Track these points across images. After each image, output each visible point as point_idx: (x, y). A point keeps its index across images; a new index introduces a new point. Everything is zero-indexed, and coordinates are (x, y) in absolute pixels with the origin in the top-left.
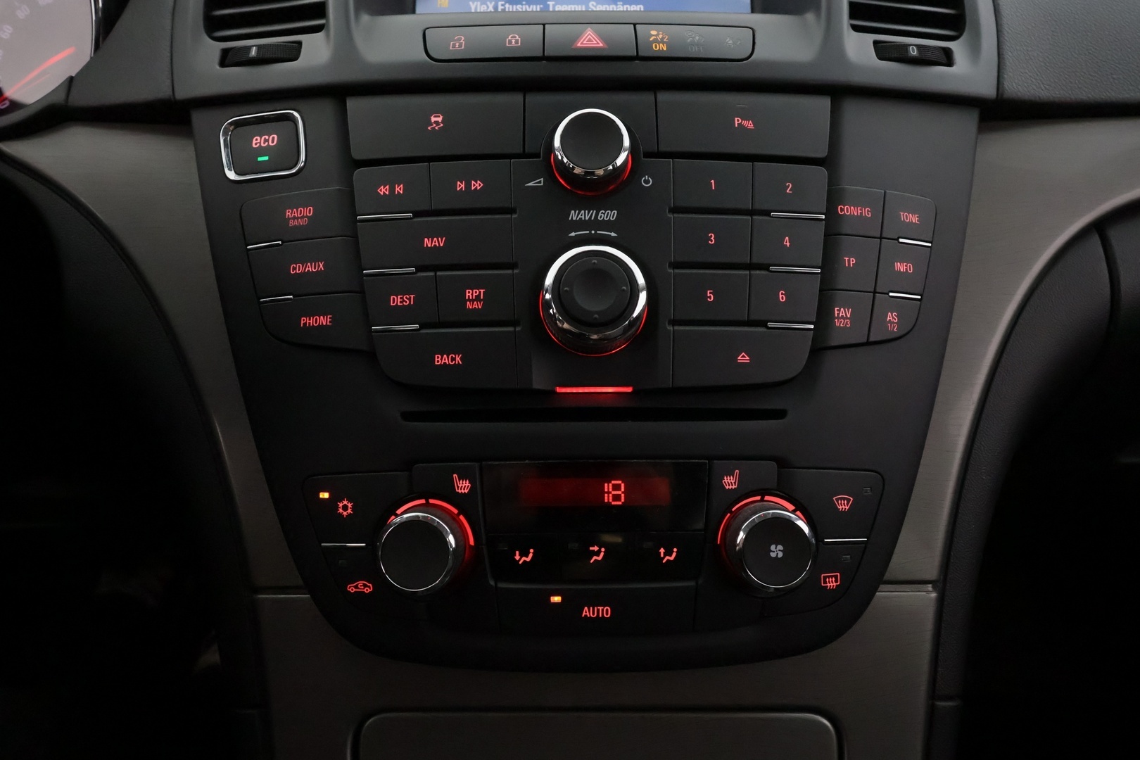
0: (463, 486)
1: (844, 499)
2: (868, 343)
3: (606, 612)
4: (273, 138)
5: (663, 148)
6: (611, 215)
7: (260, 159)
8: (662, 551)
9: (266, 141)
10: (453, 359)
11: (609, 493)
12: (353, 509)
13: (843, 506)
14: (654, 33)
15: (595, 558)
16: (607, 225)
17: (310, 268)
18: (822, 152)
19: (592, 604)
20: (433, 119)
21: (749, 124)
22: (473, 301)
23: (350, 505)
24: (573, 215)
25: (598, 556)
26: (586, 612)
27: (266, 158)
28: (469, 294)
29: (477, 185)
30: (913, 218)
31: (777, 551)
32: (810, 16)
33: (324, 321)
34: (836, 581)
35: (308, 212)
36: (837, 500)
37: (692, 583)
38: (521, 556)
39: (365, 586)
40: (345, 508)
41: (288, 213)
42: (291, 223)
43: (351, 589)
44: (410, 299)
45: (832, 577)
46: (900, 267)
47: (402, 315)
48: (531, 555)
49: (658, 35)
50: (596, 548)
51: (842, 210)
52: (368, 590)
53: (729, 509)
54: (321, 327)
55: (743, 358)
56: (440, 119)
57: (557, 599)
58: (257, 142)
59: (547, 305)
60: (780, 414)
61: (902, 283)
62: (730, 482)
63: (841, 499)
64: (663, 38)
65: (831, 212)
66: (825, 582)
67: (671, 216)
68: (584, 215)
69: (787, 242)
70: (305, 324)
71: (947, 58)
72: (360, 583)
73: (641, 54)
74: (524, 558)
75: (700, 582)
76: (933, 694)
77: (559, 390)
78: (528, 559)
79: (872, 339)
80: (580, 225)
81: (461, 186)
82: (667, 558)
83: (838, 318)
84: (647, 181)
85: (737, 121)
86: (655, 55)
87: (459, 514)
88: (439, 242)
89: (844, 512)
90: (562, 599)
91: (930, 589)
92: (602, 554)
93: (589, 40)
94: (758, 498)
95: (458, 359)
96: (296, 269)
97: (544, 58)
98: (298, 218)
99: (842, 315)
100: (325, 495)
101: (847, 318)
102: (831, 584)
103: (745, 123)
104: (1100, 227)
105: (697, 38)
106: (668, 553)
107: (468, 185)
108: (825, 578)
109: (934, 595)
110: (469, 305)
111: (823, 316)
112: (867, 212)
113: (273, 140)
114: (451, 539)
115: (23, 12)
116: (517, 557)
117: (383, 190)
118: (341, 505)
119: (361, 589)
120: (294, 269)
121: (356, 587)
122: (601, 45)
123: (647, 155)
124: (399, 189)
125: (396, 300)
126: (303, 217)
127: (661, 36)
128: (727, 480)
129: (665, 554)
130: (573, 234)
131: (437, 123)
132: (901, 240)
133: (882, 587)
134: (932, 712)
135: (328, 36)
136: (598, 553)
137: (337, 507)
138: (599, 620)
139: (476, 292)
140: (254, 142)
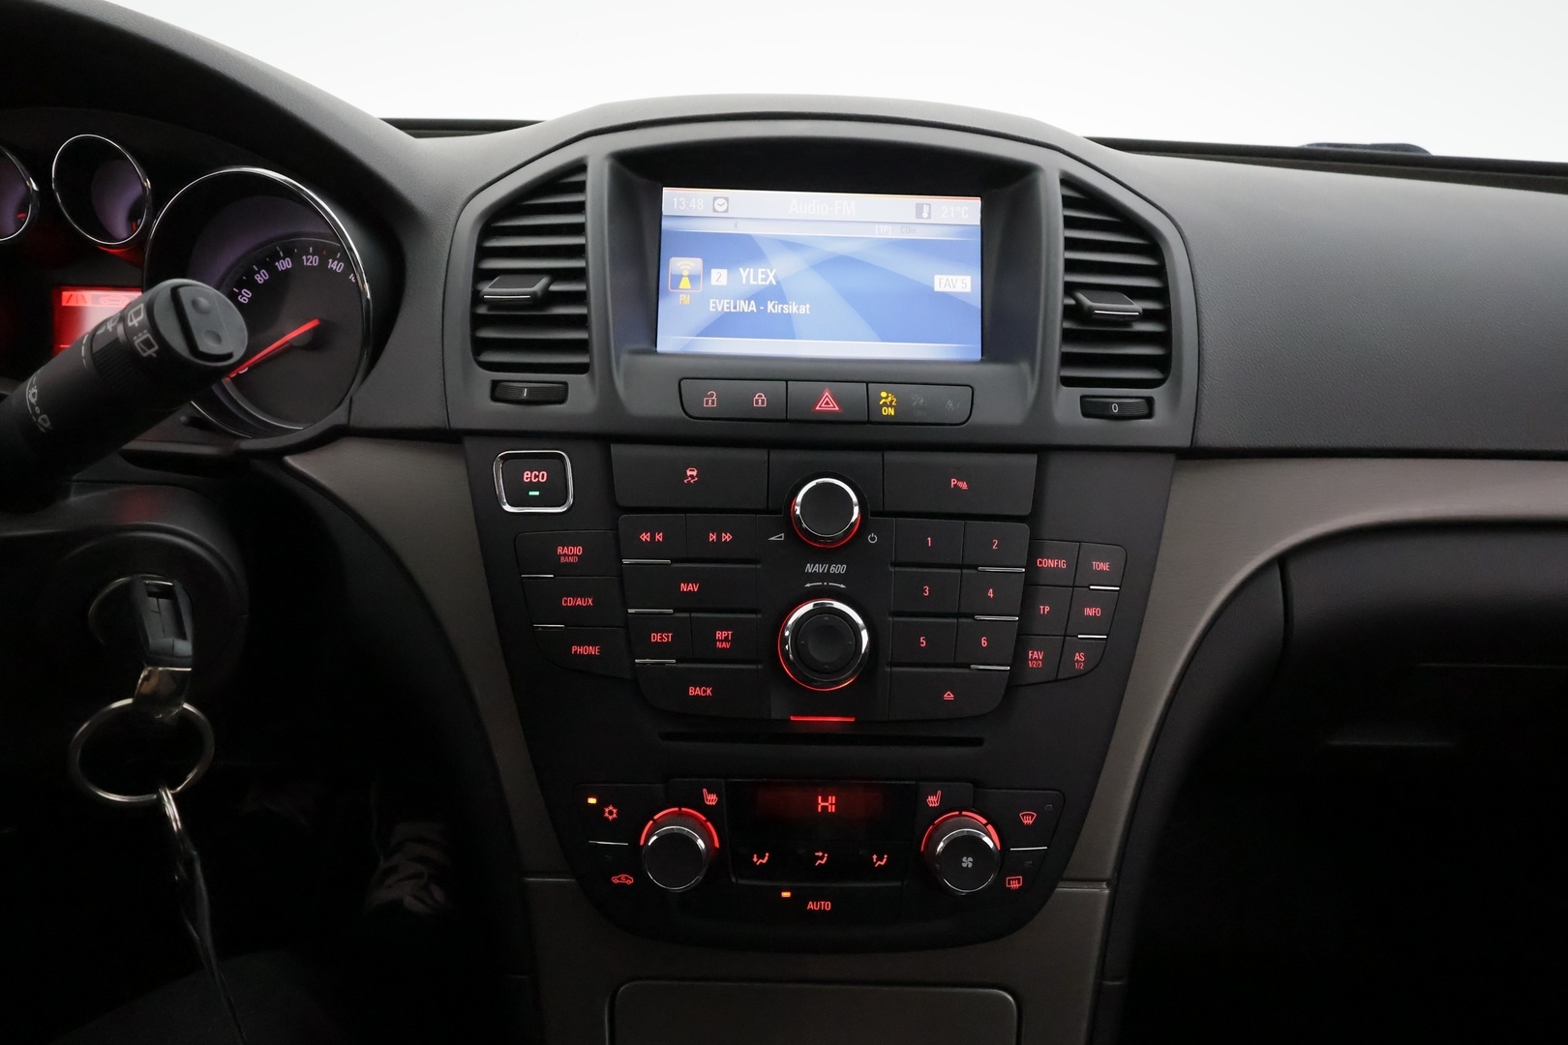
0: (711, 799)
1: (1029, 815)
2: (1056, 680)
3: (827, 906)
4: (543, 475)
5: (888, 508)
6: (839, 569)
7: (531, 493)
8: (875, 857)
9: (536, 476)
10: (705, 691)
11: (831, 804)
12: (617, 813)
13: (1028, 821)
14: (884, 394)
15: (819, 861)
16: (837, 578)
17: (579, 602)
18: (1026, 509)
19: (816, 899)
20: (689, 473)
21: (964, 485)
22: (722, 641)
23: (615, 811)
24: (809, 568)
25: (822, 860)
26: (811, 905)
27: (537, 493)
28: (719, 635)
29: (727, 537)
30: (1104, 566)
31: (967, 862)
32: (1025, 367)
33: (593, 650)
34: (1019, 883)
35: (578, 550)
36: (1023, 816)
37: (899, 884)
38: (759, 858)
39: (627, 878)
40: (611, 813)
41: (560, 550)
42: (562, 560)
43: (615, 880)
44: (668, 637)
45: (1015, 880)
46: (1089, 612)
47: (661, 650)
48: (766, 858)
49: (887, 398)
50: (820, 854)
51: (1041, 563)
52: (630, 882)
53: (932, 823)
54: (590, 656)
55: (949, 696)
56: (695, 473)
57: (786, 894)
58: (527, 476)
59: (785, 641)
60: (978, 742)
61: (1092, 625)
62: (933, 801)
63: (1026, 815)
64: (892, 401)
65: (1031, 565)
66: (1009, 884)
67: (892, 569)
68: (818, 568)
69: (991, 593)
70: (576, 652)
71: (1149, 408)
72: (623, 876)
73: (872, 419)
74: (761, 861)
75: (905, 882)
76: (1101, 974)
77: (792, 718)
78: (764, 861)
79: (1060, 677)
80: (814, 577)
81: (713, 537)
82: (879, 863)
83: (1032, 660)
84: (873, 539)
85: (953, 482)
86: (883, 420)
87: (706, 821)
88: (693, 587)
89: (1028, 826)
90: (792, 895)
91: (1105, 886)
92: (825, 859)
93: (827, 403)
94: (957, 813)
95: (709, 691)
96: (569, 602)
97: (786, 420)
98: (569, 556)
99: (1035, 657)
100: (592, 801)
101: (1039, 659)
102: (1015, 885)
103: (960, 484)
104: (1282, 560)
105: (922, 401)
106: (880, 859)
107: (719, 537)
108: (1009, 880)
109: (1107, 891)
110: (719, 645)
111: (1018, 658)
112: (1062, 564)
113: (543, 477)
114: (701, 843)
115: (261, 277)
116: (755, 859)
117: (645, 537)
118: (607, 810)
119: (623, 881)
120: (566, 601)
121: (619, 879)
122: (837, 408)
123: (874, 514)
124: (659, 537)
125: (656, 637)
126: (573, 555)
127: (890, 399)
128: (931, 799)
129: (878, 860)
130: (808, 585)
131: (692, 476)
132: (1092, 587)
133: (1061, 884)
134: (1099, 991)
135: (592, 377)
136: (822, 858)
137: (604, 812)
138: (822, 912)
139: (725, 634)
140: (525, 476)
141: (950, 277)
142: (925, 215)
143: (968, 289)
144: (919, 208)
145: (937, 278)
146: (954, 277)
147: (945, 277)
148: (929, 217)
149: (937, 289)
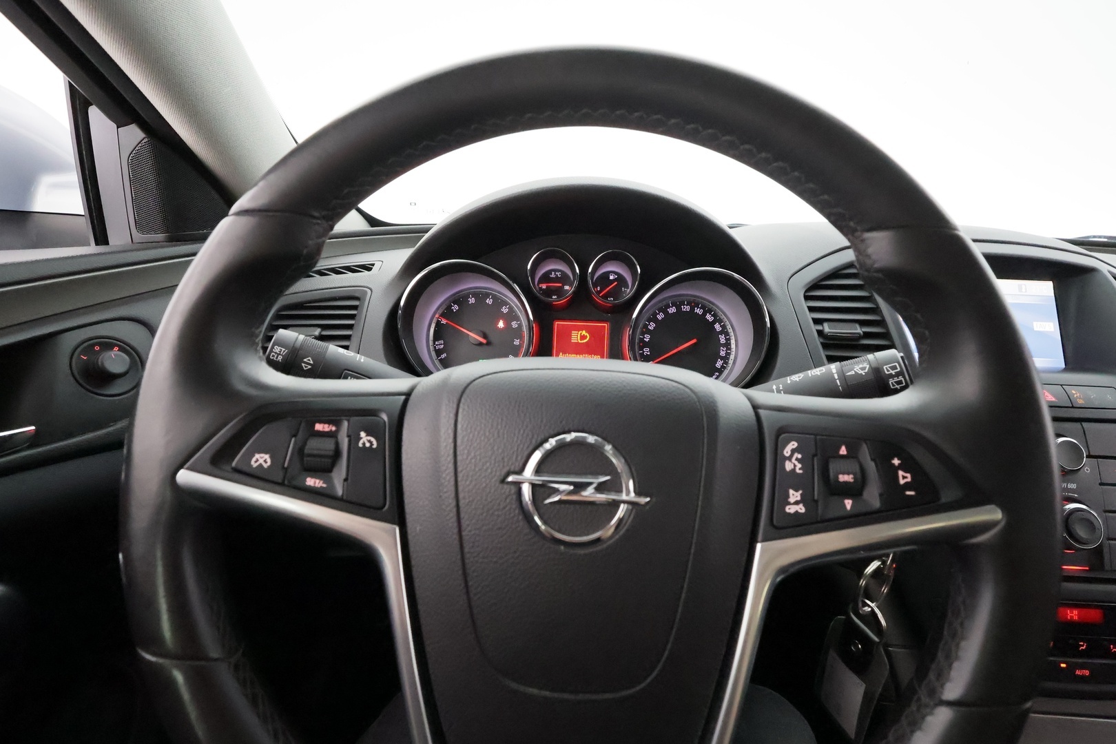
3: (1087, 673)
5: (1092, 453)
6: (1073, 486)
8: (1112, 646)
11: (1075, 615)
14: (1074, 392)
15: (1081, 647)
16: (1072, 491)
19: (1080, 669)
26: (1078, 672)
48: (1051, 644)
49: (1076, 394)
50: (1082, 643)
57: (1063, 665)
64: (1080, 396)
67: (1100, 487)
73: (1074, 405)
82: (1114, 649)
84: (1087, 470)
86: (1079, 406)
90: (1067, 666)
93: (1048, 397)
105: (1094, 395)
106: (1115, 647)
122: (1054, 399)
127: (1078, 394)
136: (1083, 646)
138: (1085, 676)
141: (1041, 323)
142: (1024, 290)
143: (1052, 330)
144: (1020, 287)
145: (1035, 324)
146: (1044, 323)
147: (1039, 323)
148: (1026, 292)
149: (1035, 329)
